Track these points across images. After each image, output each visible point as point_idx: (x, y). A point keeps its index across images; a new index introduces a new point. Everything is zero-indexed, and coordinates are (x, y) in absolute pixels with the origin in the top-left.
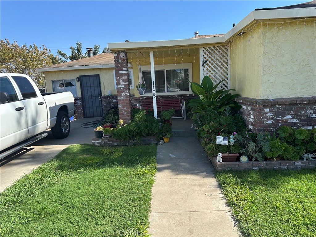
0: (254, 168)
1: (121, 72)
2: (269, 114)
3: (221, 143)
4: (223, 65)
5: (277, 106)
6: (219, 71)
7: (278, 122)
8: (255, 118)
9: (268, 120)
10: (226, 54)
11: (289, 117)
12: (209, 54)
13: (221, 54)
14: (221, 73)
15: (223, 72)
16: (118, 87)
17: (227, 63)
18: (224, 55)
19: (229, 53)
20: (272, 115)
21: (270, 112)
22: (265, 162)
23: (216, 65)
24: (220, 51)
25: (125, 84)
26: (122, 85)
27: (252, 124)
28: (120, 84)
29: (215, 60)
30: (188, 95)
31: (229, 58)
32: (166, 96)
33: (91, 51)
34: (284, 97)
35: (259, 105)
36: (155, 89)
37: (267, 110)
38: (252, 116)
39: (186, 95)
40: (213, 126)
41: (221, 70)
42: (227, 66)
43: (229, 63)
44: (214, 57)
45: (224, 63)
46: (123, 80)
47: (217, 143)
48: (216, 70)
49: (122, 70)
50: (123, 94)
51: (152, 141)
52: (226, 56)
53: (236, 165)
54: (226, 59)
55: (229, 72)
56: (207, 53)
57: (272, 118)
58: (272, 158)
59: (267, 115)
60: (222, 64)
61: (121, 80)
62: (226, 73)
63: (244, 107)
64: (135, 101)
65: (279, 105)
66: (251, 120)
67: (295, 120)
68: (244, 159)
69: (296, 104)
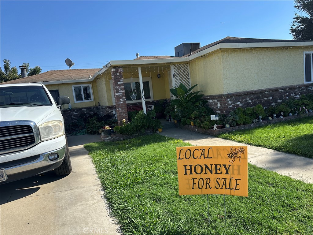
0: (233, 130)
1: (119, 83)
2: (230, 102)
3: (213, 119)
4: (187, 77)
5: (233, 97)
6: (184, 81)
7: (234, 106)
8: (222, 105)
9: (230, 105)
10: (187, 69)
11: (239, 103)
12: (177, 69)
13: (185, 69)
14: (186, 82)
15: (186, 81)
16: (118, 94)
17: (188, 75)
18: (186, 70)
19: (189, 68)
20: (231, 102)
21: (230, 101)
22: (238, 126)
23: (182, 77)
24: (184, 67)
25: (123, 92)
26: (120, 93)
27: (219, 110)
28: (118, 92)
29: (181, 74)
30: (152, 102)
31: (189, 72)
32: (135, 103)
33: (25, 69)
34: (235, 92)
35: (225, 97)
36: (144, 95)
37: (229, 100)
38: (219, 105)
39: (150, 101)
40: (196, 114)
41: (185, 80)
42: (188, 77)
43: (190, 75)
44: (181, 71)
45: (186, 75)
46: (121, 88)
47: (211, 120)
48: (182, 80)
49: (120, 81)
50: (121, 100)
51: (149, 133)
52: (187, 70)
53: (225, 129)
54: (187, 72)
55: (190, 81)
56: (176, 68)
57: (232, 104)
58: (241, 124)
59: (229, 102)
60: (185, 76)
61: (119, 89)
62: (188, 82)
63: (211, 101)
64: (109, 109)
65: (234, 96)
66: (218, 107)
67: (242, 105)
68: (228, 126)
69: (241, 95)
